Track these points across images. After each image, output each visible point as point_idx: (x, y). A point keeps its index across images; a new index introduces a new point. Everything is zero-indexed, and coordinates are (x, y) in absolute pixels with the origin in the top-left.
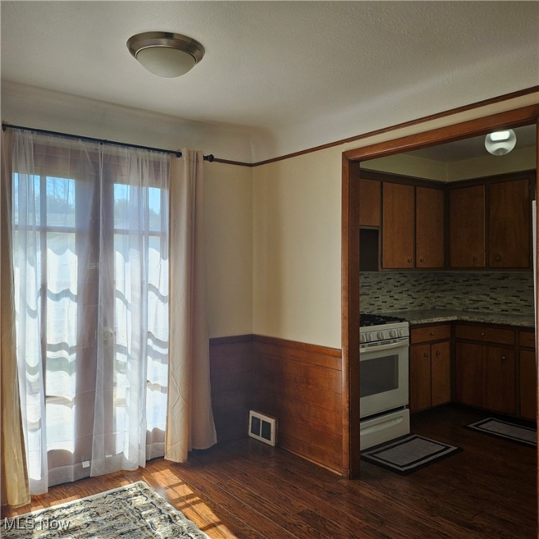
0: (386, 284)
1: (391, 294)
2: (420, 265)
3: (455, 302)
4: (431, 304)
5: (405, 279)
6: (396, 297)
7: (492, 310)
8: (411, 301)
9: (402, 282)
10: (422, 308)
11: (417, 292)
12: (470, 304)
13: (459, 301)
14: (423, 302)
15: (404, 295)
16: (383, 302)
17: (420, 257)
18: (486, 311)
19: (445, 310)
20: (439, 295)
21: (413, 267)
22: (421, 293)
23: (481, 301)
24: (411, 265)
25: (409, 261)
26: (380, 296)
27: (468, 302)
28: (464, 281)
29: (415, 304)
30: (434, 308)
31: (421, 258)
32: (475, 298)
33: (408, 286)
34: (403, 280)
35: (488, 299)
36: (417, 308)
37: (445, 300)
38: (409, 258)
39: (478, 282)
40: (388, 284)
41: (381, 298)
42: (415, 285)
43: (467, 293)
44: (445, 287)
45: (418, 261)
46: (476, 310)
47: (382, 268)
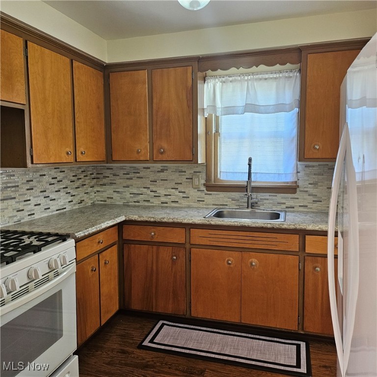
0: (39, 182)
1: (46, 194)
2: (80, 158)
3: (115, 195)
4: (91, 199)
5: (62, 175)
6: (52, 196)
7: (153, 203)
8: (70, 199)
9: (59, 179)
10: (82, 205)
11: (76, 188)
12: (131, 197)
13: (119, 195)
14: (82, 199)
15: (62, 193)
16: (35, 205)
17: (80, 149)
18: (146, 204)
19: (105, 205)
20: (99, 189)
21: (72, 160)
22: (80, 189)
23: (142, 194)
24: (71, 159)
25: (68, 153)
26: (31, 198)
27: (128, 196)
28: (124, 174)
29: (74, 202)
30: (93, 205)
31: (82, 149)
32: (135, 191)
33: (66, 182)
34: (60, 176)
35: (149, 192)
36: (77, 207)
37: (105, 195)
38: (68, 150)
39: (138, 175)
40: (42, 182)
41: (34, 201)
42: (74, 181)
43: (128, 187)
44: (105, 181)
45: (78, 153)
46: (137, 204)
47: (32, 163)
